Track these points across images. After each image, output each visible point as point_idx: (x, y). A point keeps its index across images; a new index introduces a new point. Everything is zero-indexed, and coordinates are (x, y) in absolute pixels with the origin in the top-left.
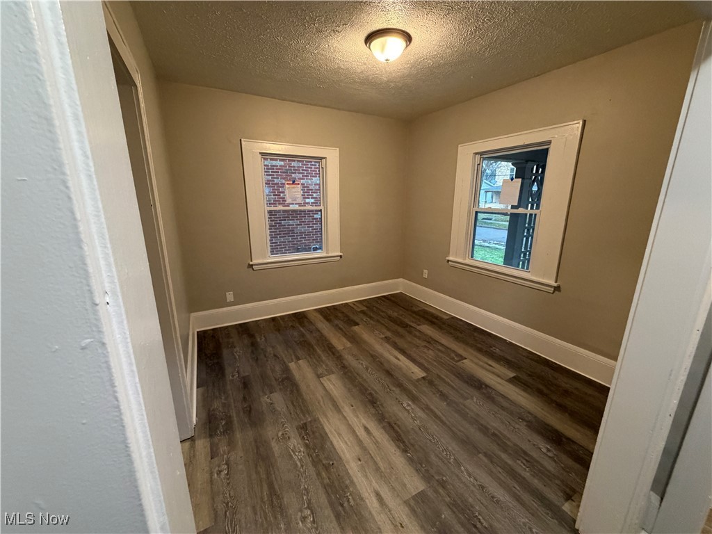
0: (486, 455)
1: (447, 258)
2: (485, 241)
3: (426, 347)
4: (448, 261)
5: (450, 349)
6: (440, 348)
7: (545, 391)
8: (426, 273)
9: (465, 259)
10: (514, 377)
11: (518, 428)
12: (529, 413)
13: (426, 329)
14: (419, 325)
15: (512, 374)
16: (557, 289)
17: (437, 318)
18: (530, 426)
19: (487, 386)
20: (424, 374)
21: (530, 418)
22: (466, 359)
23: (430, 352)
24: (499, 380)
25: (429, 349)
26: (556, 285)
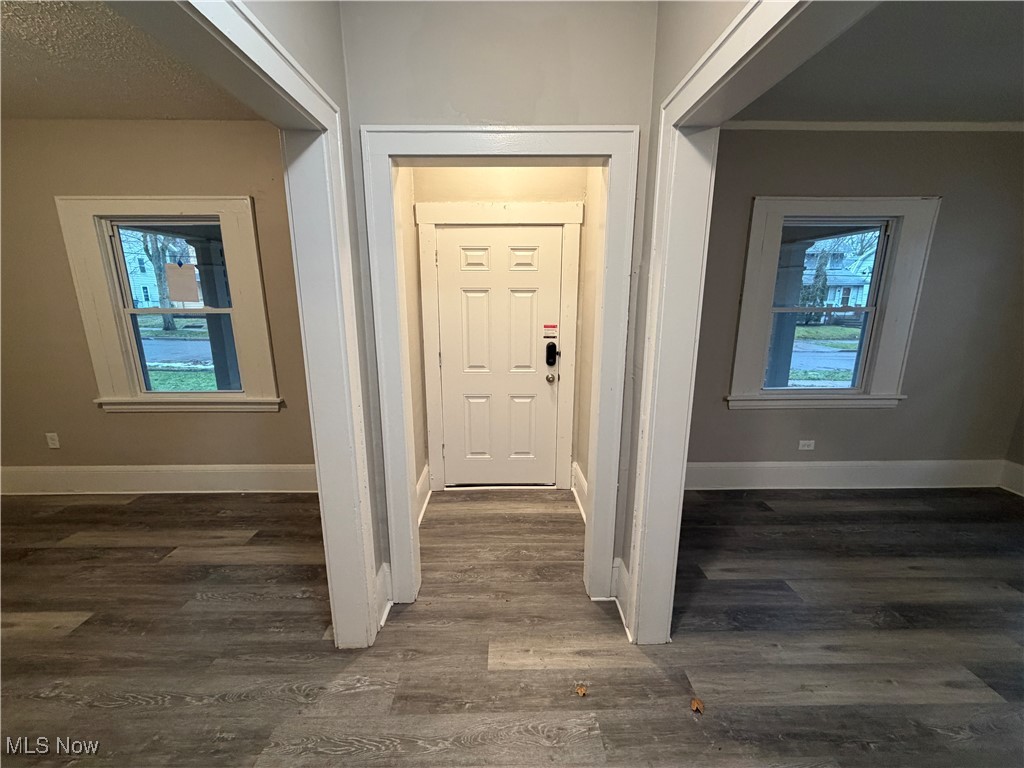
0: (224, 655)
1: (96, 401)
2: (196, 363)
3: (85, 569)
4: (100, 405)
5: (140, 548)
6: (120, 555)
7: (295, 529)
8: (53, 440)
9: (136, 395)
10: (257, 535)
11: (267, 593)
12: (278, 566)
13: (81, 539)
14: (59, 539)
15: (251, 533)
16: (282, 404)
17: (103, 510)
18: (282, 580)
19: (217, 567)
20: (85, 616)
21: (281, 570)
22: (175, 548)
23: (98, 572)
24: (235, 549)
25: (93, 568)
26: (278, 400)
